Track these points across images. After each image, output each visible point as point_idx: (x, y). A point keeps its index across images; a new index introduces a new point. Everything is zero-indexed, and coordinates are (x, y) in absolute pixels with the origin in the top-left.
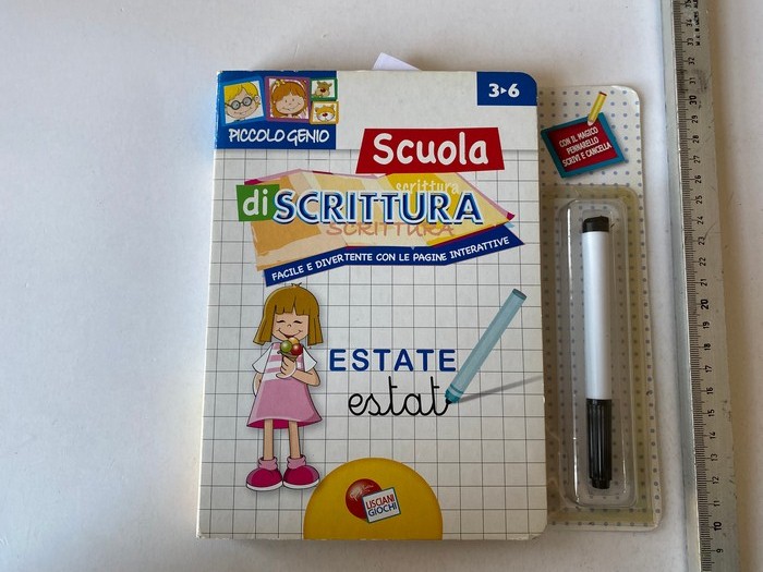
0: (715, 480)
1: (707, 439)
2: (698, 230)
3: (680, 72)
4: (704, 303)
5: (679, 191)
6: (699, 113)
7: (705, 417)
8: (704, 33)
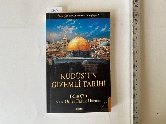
0: (137, 103)
1: (135, 95)
2: (136, 50)
3: (134, 13)
4: (136, 66)
5: (132, 41)
6: (137, 23)
7: (135, 90)
8: (139, 3)
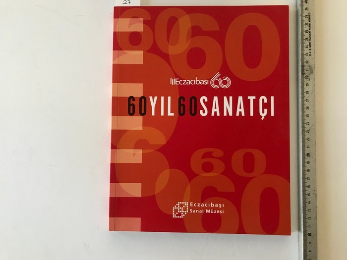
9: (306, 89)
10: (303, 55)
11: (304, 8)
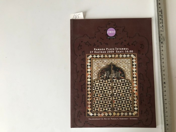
9: (162, 49)
10: (159, 31)
11: (159, 7)
